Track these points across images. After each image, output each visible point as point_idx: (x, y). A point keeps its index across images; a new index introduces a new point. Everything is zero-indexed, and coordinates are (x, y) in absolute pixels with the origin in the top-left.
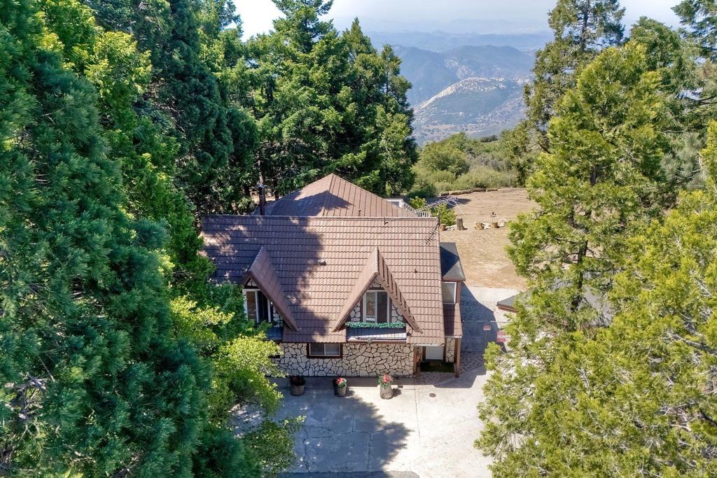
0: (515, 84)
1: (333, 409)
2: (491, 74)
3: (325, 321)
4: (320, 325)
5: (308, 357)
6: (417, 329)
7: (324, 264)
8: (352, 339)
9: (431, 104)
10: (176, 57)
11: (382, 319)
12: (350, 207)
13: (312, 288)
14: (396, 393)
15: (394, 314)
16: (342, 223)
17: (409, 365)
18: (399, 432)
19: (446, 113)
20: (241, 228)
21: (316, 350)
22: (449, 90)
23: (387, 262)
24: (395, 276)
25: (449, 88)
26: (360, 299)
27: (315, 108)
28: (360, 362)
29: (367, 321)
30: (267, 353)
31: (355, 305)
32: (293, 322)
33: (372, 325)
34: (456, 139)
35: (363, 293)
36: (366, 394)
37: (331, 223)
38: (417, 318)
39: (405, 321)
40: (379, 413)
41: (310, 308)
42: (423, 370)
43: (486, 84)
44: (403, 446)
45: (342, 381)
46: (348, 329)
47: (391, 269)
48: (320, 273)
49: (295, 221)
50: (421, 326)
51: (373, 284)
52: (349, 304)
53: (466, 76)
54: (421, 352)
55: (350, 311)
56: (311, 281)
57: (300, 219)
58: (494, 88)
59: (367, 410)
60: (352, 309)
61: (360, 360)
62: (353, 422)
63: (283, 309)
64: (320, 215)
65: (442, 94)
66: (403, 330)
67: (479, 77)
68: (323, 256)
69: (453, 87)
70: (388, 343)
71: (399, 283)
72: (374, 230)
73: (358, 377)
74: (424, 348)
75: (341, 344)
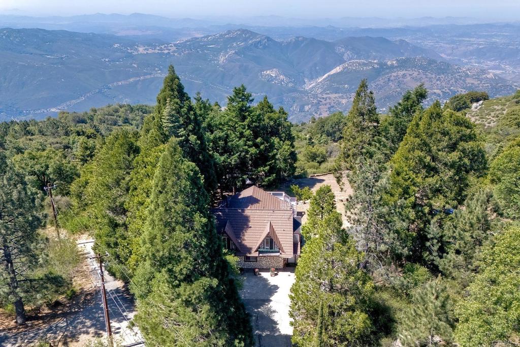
0: (386, 64)
1: (254, 280)
2: (368, 57)
3: (251, 249)
4: (249, 250)
5: (245, 261)
6: (283, 252)
7: (251, 227)
8: (261, 255)
9: (325, 79)
10: (201, 157)
11: (271, 248)
12: (261, 202)
13: (246, 236)
14: (276, 274)
15: (276, 246)
16: (258, 211)
17: (281, 265)
18: (276, 288)
19: (335, 85)
20: (220, 213)
21: (248, 259)
22: (338, 69)
23: (274, 227)
24: (276, 232)
25: (338, 68)
26: (263, 241)
27: (246, 147)
28: (264, 263)
29: (267, 249)
30: (236, 260)
31: (262, 243)
32: (240, 249)
33: (268, 250)
34: (336, 117)
35: (264, 239)
36: (265, 275)
37: (253, 211)
38: (284, 248)
39: (279, 249)
40: (269, 282)
41: (246, 244)
42: (287, 266)
43: (364, 64)
44: (277, 292)
45: (257, 270)
46: (259, 251)
47: (275, 229)
48: (249, 231)
49: (240, 211)
50: (285, 251)
51: (268, 236)
52: (259, 242)
53: (350, 59)
54: (286, 260)
55: (260, 245)
56: (246, 234)
57: (242, 210)
58: (371, 67)
59: (265, 280)
60: (261, 244)
61: (264, 262)
62: (261, 284)
63: (236, 244)
64: (249, 208)
65: (333, 72)
66: (279, 252)
67: (360, 60)
68: (250, 224)
69: (341, 67)
70: (274, 257)
71: (278, 235)
72: (269, 214)
73: (263, 269)
74: (288, 259)
75: (257, 257)
